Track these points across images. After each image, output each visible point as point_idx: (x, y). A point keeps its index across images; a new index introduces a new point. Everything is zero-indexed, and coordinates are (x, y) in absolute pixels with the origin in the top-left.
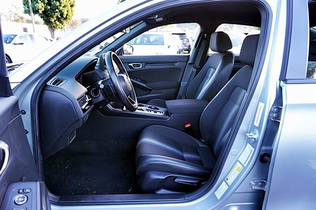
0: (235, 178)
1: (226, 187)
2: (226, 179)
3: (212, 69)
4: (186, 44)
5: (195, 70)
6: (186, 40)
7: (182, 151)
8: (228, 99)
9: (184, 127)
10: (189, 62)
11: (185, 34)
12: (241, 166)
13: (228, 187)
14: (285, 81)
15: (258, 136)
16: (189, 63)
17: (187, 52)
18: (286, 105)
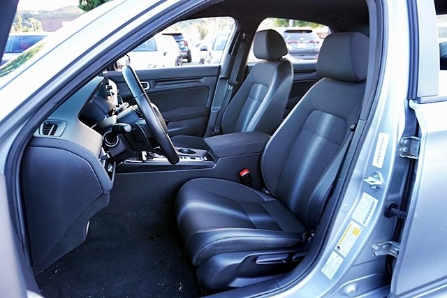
0: (352, 244)
1: (339, 260)
2: (336, 248)
3: (260, 86)
4: (183, 48)
5: (231, 88)
6: (183, 43)
7: (244, 212)
8: (301, 129)
9: (240, 175)
10: (220, 76)
11: (181, 34)
12: (359, 227)
13: (342, 260)
14: (418, 100)
15: (384, 181)
16: (221, 78)
17: (186, 60)
18: (427, 134)
